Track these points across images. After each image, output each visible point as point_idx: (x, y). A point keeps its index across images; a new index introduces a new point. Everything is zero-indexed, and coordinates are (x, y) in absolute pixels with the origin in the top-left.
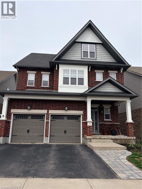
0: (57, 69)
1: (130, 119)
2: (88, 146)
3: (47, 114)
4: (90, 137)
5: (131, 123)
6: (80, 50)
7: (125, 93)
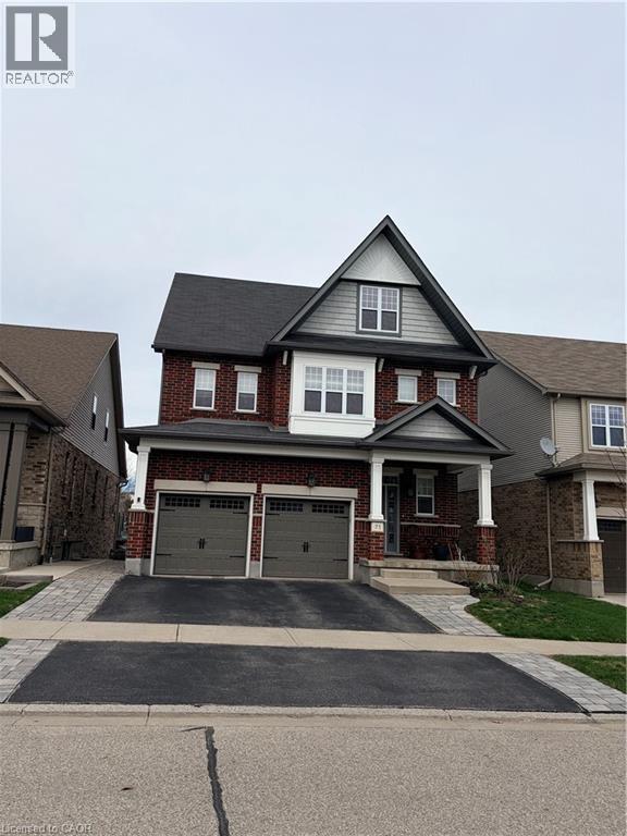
0: (285, 363)
1: (486, 518)
2: (372, 585)
3: (255, 495)
4: (378, 563)
5: (489, 528)
6: (355, 306)
7: (477, 443)
